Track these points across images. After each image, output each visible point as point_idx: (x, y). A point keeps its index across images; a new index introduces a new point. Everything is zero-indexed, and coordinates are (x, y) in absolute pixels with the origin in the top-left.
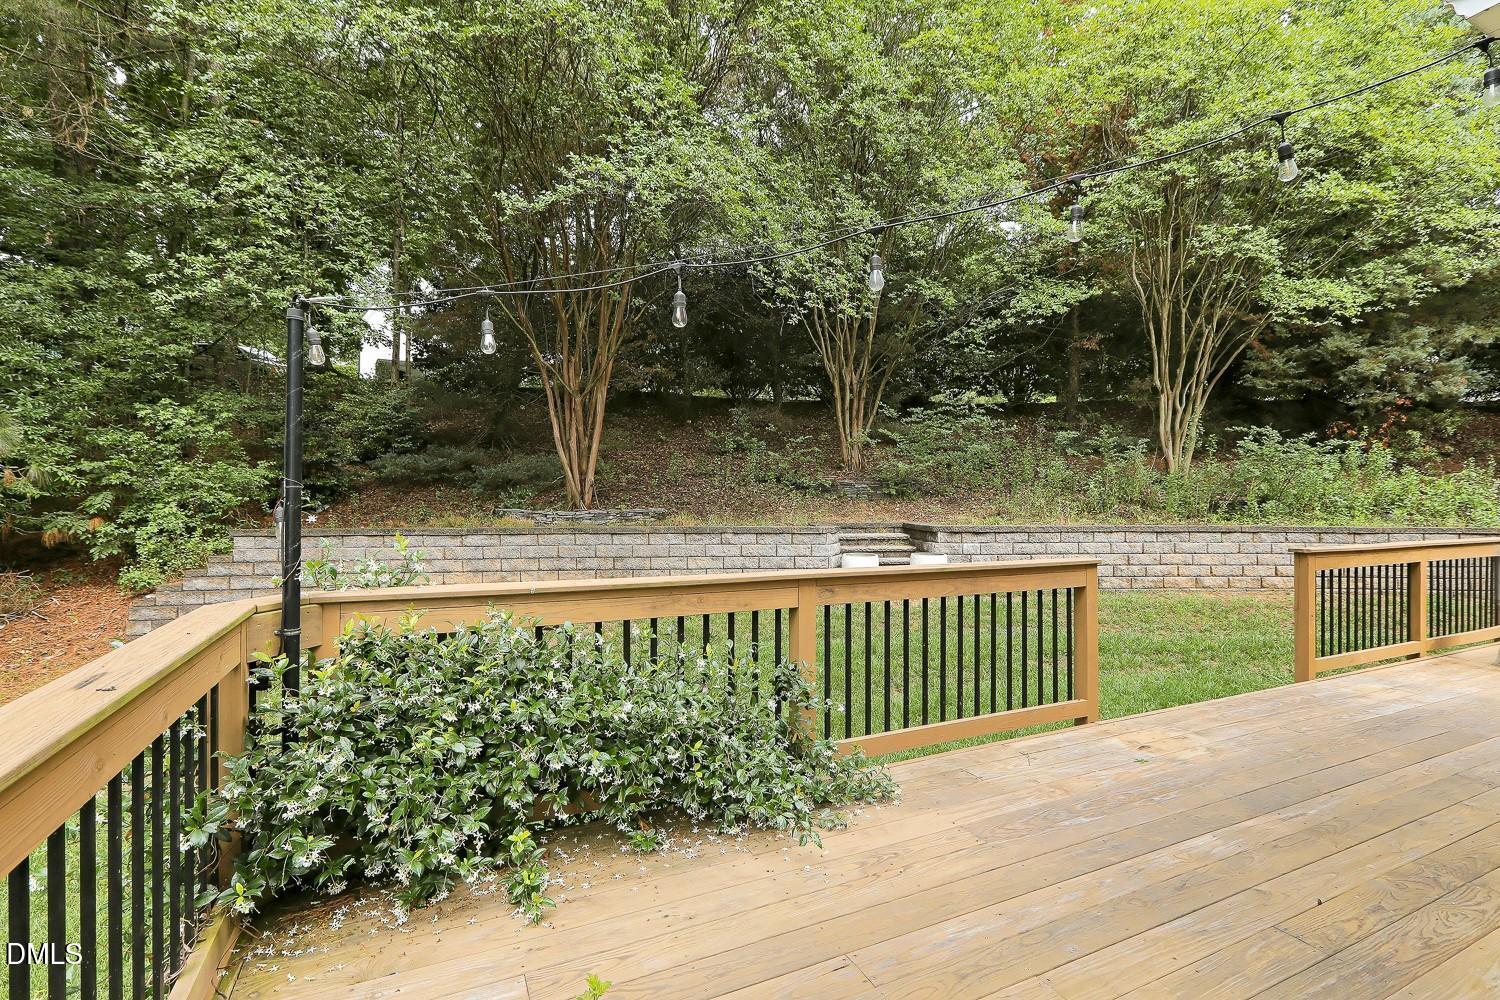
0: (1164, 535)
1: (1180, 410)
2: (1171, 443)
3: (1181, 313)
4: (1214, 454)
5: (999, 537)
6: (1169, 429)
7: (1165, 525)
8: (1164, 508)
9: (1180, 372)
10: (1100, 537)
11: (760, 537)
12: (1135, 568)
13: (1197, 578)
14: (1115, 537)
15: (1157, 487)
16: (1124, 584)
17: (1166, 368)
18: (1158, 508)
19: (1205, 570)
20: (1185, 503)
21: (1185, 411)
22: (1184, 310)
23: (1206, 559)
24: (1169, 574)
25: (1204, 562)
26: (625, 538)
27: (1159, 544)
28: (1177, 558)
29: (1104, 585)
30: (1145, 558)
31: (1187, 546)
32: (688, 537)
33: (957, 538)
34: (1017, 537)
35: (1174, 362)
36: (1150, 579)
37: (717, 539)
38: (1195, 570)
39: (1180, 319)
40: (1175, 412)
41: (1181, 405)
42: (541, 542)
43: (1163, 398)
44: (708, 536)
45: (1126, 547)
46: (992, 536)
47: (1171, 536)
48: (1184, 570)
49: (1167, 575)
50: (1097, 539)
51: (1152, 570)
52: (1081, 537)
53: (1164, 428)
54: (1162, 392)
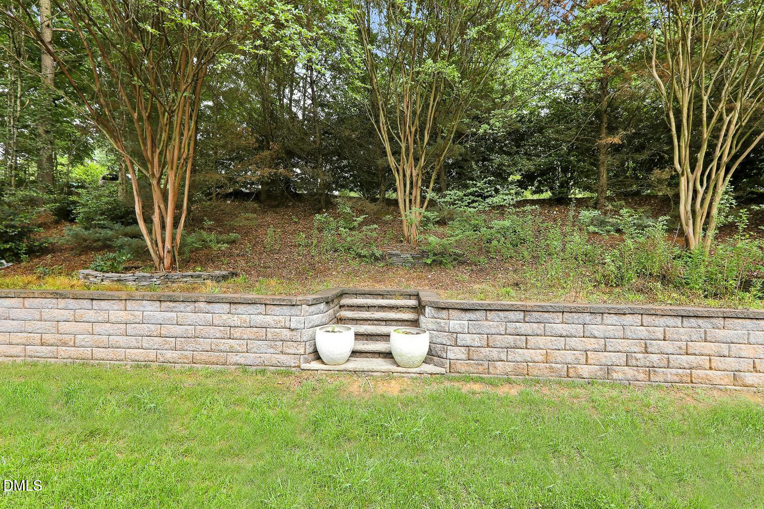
0: (692, 320)
1: (701, 191)
2: (691, 222)
3: (701, 100)
4: (744, 230)
5: (491, 315)
6: (689, 208)
7: (691, 308)
8: (687, 284)
9: (701, 156)
10: (610, 319)
11: (233, 306)
12: (654, 358)
13: (736, 375)
14: (628, 319)
15: (679, 263)
16: (641, 376)
17: (685, 153)
18: (682, 285)
19: (745, 365)
20: (710, 279)
21: (706, 192)
22: (705, 98)
23: (747, 351)
24: (699, 367)
25: (743, 354)
26: (103, 303)
27: (684, 330)
28: (709, 348)
29: (615, 375)
30: (667, 346)
31: (720, 334)
32: (164, 304)
33: (444, 314)
34: (512, 315)
35: (695, 146)
36: (674, 371)
37: (191, 306)
38: (731, 363)
39: (701, 106)
40: (695, 192)
41: (702, 185)
42: (27, 305)
43: (683, 180)
44: (183, 305)
45: (642, 332)
46: (483, 313)
47: (700, 321)
48: (716, 362)
49: (696, 368)
50: (605, 322)
51: (676, 360)
52: (587, 318)
53: (684, 207)
54: (683, 174)
